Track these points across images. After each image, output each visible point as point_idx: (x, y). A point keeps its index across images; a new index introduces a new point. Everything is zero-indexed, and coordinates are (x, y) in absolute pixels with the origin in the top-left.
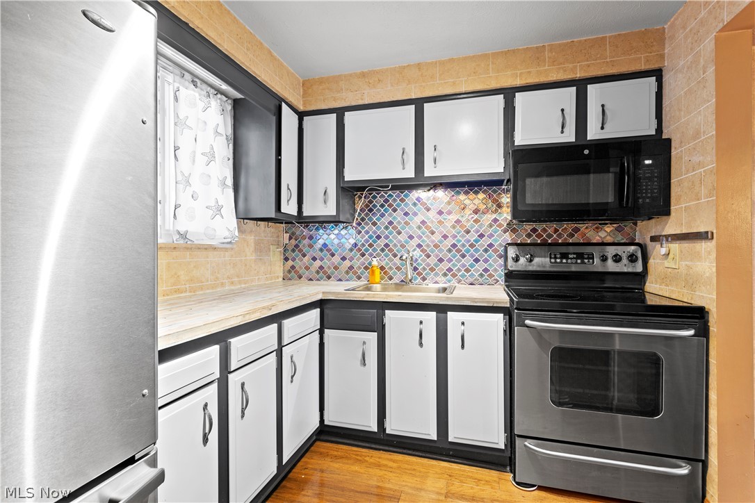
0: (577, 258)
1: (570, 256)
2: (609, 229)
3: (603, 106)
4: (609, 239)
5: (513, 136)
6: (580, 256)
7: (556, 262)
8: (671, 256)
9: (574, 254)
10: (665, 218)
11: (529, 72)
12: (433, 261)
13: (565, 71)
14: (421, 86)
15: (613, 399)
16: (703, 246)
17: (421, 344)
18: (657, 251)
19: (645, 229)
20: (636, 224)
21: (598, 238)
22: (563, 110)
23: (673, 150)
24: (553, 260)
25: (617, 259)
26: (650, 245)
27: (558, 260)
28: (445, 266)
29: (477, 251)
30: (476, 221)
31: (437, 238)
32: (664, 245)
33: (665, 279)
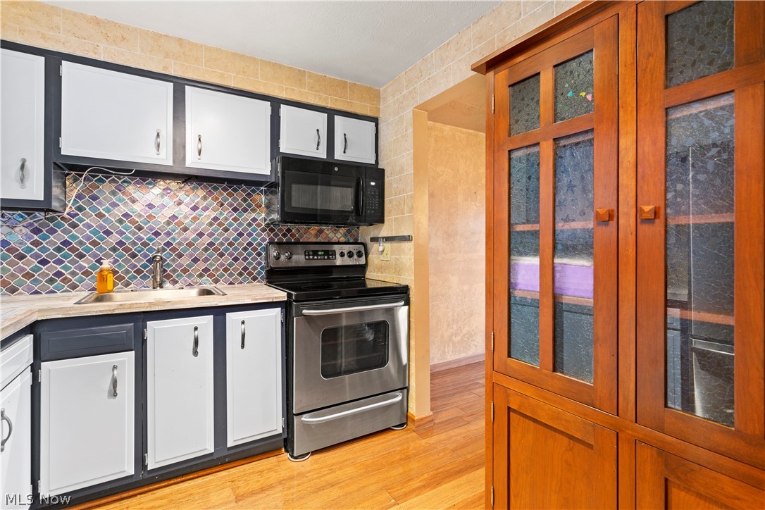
0: (324, 255)
1: (320, 253)
2: (342, 230)
3: (345, 135)
4: (343, 239)
5: (278, 143)
6: (327, 253)
7: (309, 259)
8: (385, 252)
9: (322, 251)
10: (380, 225)
11: (293, 90)
12: (185, 261)
13: (320, 98)
14: (184, 65)
15: (341, 366)
16: (406, 246)
17: (195, 353)
18: (375, 248)
19: (366, 233)
20: (358, 228)
21: (335, 238)
22: (318, 130)
23: (386, 178)
24: (307, 257)
25: (350, 255)
26: (369, 244)
27: (311, 257)
28: (201, 266)
29: (236, 249)
30: (235, 220)
31: (191, 235)
32: (381, 244)
33: (380, 269)
